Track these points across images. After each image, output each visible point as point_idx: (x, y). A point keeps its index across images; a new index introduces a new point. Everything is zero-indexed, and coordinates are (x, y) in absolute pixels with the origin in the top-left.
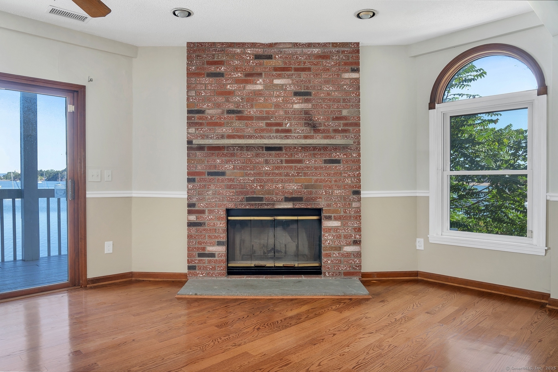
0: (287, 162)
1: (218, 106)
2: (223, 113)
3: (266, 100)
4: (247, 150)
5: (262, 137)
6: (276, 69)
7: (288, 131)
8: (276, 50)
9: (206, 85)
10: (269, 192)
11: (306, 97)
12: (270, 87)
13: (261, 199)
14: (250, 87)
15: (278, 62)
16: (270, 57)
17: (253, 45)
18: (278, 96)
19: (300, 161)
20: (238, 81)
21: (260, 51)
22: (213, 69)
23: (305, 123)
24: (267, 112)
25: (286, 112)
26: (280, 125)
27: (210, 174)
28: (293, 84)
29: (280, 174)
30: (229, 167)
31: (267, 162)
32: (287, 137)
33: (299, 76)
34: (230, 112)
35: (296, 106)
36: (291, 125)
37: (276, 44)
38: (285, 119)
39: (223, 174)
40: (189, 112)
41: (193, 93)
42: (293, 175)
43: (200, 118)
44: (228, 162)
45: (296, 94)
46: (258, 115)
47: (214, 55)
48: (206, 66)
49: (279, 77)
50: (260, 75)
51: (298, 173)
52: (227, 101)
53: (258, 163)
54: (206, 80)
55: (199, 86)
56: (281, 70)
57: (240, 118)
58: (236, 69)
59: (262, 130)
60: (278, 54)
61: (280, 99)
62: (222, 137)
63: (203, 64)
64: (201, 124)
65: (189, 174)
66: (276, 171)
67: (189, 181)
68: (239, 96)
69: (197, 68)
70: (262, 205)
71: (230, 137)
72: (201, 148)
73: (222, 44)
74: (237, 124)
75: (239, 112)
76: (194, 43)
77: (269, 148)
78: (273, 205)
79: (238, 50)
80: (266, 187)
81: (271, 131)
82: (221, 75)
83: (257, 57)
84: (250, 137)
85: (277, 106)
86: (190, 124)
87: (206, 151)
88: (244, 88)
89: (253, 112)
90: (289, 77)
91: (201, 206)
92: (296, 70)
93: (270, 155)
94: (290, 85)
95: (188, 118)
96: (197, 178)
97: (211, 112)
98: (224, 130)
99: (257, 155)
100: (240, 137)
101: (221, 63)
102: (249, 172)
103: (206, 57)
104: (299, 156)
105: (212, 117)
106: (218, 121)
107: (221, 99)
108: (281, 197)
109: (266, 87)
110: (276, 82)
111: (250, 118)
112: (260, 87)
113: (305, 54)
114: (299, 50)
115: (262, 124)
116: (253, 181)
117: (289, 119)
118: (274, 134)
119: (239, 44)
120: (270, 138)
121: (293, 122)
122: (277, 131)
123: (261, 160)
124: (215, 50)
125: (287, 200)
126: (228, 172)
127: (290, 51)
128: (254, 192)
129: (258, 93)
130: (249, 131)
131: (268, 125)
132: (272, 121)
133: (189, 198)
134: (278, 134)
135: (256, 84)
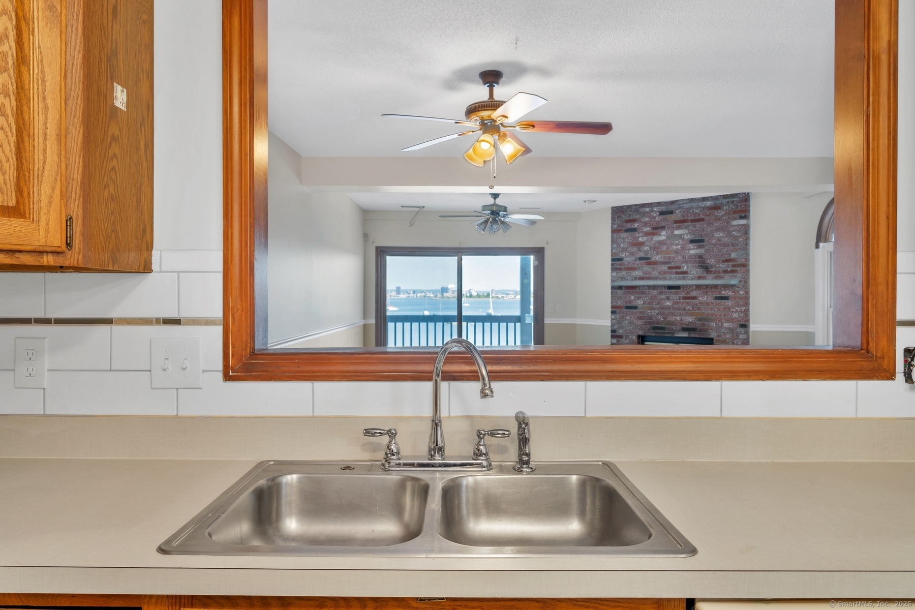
0: (684, 298)
1: (632, 254)
2: (636, 260)
3: (668, 248)
4: (654, 289)
5: (665, 279)
6: (676, 222)
7: (685, 273)
8: (676, 206)
9: (624, 239)
10: (670, 323)
11: (700, 244)
12: (672, 237)
13: (663, 328)
14: (656, 238)
15: (678, 215)
16: (671, 212)
17: (659, 204)
18: (678, 244)
19: (694, 298)
20: (647, 234)
21: (664, 208)
22: (629, 226)
23: (699, 266)
24: (669, 258)
25: (684, 257)
26: (679, 267)
27: (627, 307)
28: (690, 233)
29: (679, 309)
30: (640, 302)
31: (668, 299)
32: (684, 278)
33: (695, 226)
34: (641, 259)
35: (692, 252)
36: (687, 268)
37: (676, 201)
38: (683, 262)
39: (635, 308)
40: (612, 260)
41: (615, 246)
42: (689, 310)
43: (620, 265)
44: (639, 298)
45: (692, 241)
46: (662, 260)
47: (630, 215)
48: (624, 224)
49: (679, 228)
50: (663, 228)
51: (693, 308)
52: (639, 250)
53: (661, 299)
54: (624, 235)
55: (619, 240)
56: (680, 223)
57: (649, 264)
58: (646, 224)
59: (665, 273)
60: (678, 210)
61: (679, 247)
62: (636, 279)
63: (622, 223)
64: (621, 269)
65: (612, 307)
66: (676, 306)
67: (613, 312)
68: (647, 246)
69: (618, 226)
70: (664, 333)
71: (641, 278)
72: (620, 288)
73: (636, 205)
74: (647, 268)
75: (648, 259)
76: (616, 207)
77: (670, 287)
78: (673, 333)
79: (648, 210)
80: (668, 319)
81: (671, 273)
82: (634, 230)
83: (662, 213)
84: (656, 278)
85: (677, 252)
86: (614, 269)
87: (624, 290)
88: (652, 239)
89: (657, 258)
90: (686, 227)
91: (621, 332)
92: (692, 221)
93: (671, 292)
94: (687, 234)
95: (612, 265)
96: (618, 310)
97: (628, 259)
98: (637, 273)
99: (661, 293)
100: (648, 279)
101: (634, 221)
102: (655, 306)
103: (625, 217)
104: (694, 294)
105: (628, 265)
106: (632, 266)
107: (634, 249)
108: (679, 328)
109: (668, 237)
110: (677, 232)
111: (655, 263)
112: (663, 238)
113: (700, 207)
114: (694, 205)
115: (665, 268)
116: (658, 314)
117: (686, 262)
118: (674, 276)
119: (648, 204)
120: (671, 279)
121: (689, 265)
122: (677, 273)
123: (664, 296)
124: (631, 211)
125: (684, 330)
126: (639, 307)
127: (688, 206)
128: (658, 323)
129: (661, 243)
130: (655, 273)
131: (670, 268)
132: (673, 265)
133: (612, 325)
134: (677, 276)
135: (660, 235)
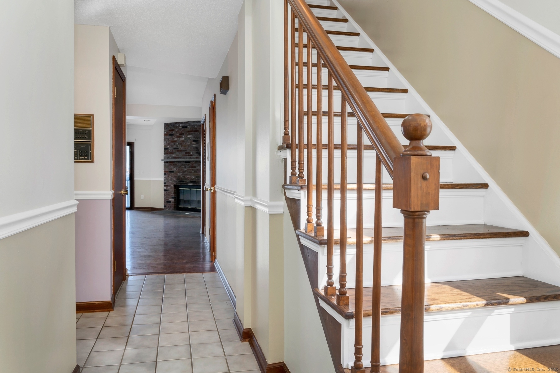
0: (192, 167)
1: (172, 146)
2: (173, 149)
3: (185, 144)
4: (180, 163)
5: (184, 158)
6: (188, 132)
7: (192, 155)
8: (188, 124)
9: (169, 139)
10: (186, 179)
11: (197, 142)
12: (186, 138)
13: (183, 181)
14: (181, 139)
15: (189, 129)
16: (186, 127)
17: (182, 123)
18: (189, 142)
19: (195, 167)
20: (177, 137)
21: (184, 125)
22: (170, 133)
23: (197, 152)
24: (186, 148)
25: (191, 148)
26: (189, 153)
27: (170, 172)
28: (193, 137)
29: (189, 172)
30: (175, 169)
31: (185, 167)
32: (191, 158)
33: (195, 134)
34: (175, 148)
35: (194, 146)
36: (192, 153)
37: (188, 122)
38: (191, 151)
39: (173, 172)
40: (164, 149)
41: (165, 142)
42: (193, 173)
43: (167, 151)
44: (174, 167)
45: (194, 141)
46: (183, 149)
47: (171, 127)
48: (169, 132)
49: (189, 134)
50: (183, 134)
51: (194, 172)
52: (174, 144)
53: (183, 168)
54: (169, 137)
55: (167, 139)
56: (190, 132)
57: (178, 151)
58: (177, 132)
59: (184, 155)
60: (189, 126)
61: (189, 143)
62: (173, 158)
63: (168, 131)
64: (167, 153)
65: (164, 172)
66: (188, 171)
67: (165, 174)
68: (178, 142)
69: (166, 133)
70: (184, 183)
71: (175, 158)
72: (167, 162)
73: (173, 123)
74: (177, 153)
75: (178, 148)
76: (166, 124)
77: (186, 162)
78: (187, 184)
79: (178, 125)
80: (185, 177)
81: (186, 156)
82: (172, 135)
83: (183, 127)
84: (181, 158)
85: (188, 146)
86: (165, 153)
87: (169, 163)
88: (179, 139)
89: (181, 148)
90: (192, 134)
91: (167, 183)
92: (195, 131)
93: (186, 164)
94: (192, 137)
95: (164, 151)
96: (166, 173)
97: (170, 149)
98: (174, 155)
99: (183, 165)
100: (178, 158)
101: (173, 130)
102: (180, 171)
103: (169, 129)
104: (195, 165)
105: (170, 151)
106: (172, 152)
107: (172, 144)
108: (189, 181)
109: (185, 139)
110: (189, 136)
111: (181, 151)
112: (183, 139)
113: (197, 125)
114: (195, 124)
115: (184, 153)
116: (182, 175)
117: (192, 150)
118: (188, 157)
119: (178, 123)
120: (186, 158)
121: (193, 152)
122: (188, 155)
123: (184, 166)
125: (191, 182)
126: (175, 171)
127: (192, 124)
128: (182, 179)
129: (183, 141)
130: (180, 156)
131: (186, 153)
132: (187, 152)
133: (164, 181)
134: (189, 157)
135: (183, 138)
